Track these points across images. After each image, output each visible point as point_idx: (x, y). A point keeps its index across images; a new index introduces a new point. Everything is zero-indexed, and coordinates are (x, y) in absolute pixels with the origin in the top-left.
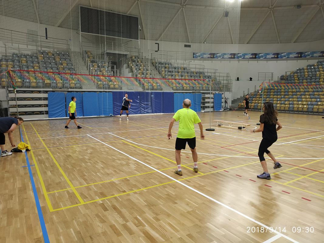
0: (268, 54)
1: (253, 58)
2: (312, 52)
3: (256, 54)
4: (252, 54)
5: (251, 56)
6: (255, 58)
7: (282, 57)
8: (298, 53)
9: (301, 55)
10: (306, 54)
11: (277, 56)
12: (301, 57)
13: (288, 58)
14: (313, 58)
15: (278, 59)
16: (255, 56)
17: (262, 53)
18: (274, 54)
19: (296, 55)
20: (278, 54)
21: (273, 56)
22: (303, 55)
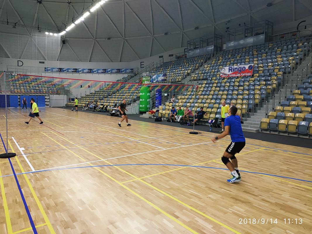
0: (99, 70)
1: (89, 72)
2: (126, 69)
3: (91, 70)
4: (89, 70)
5: (88, 71)
6: (91, 72)
7: (107, 72)
8: (117, 70)
9: (119, 71)
10: (122, 70)
12: (119, 72)
13: (112, 73)
14: (126, 73)
16: (91, 71)
17: (95, 69)
18: (103, 70)
19: (116, 71)
20: (105, 70)
21: (102, 71)
22: (120, 71)
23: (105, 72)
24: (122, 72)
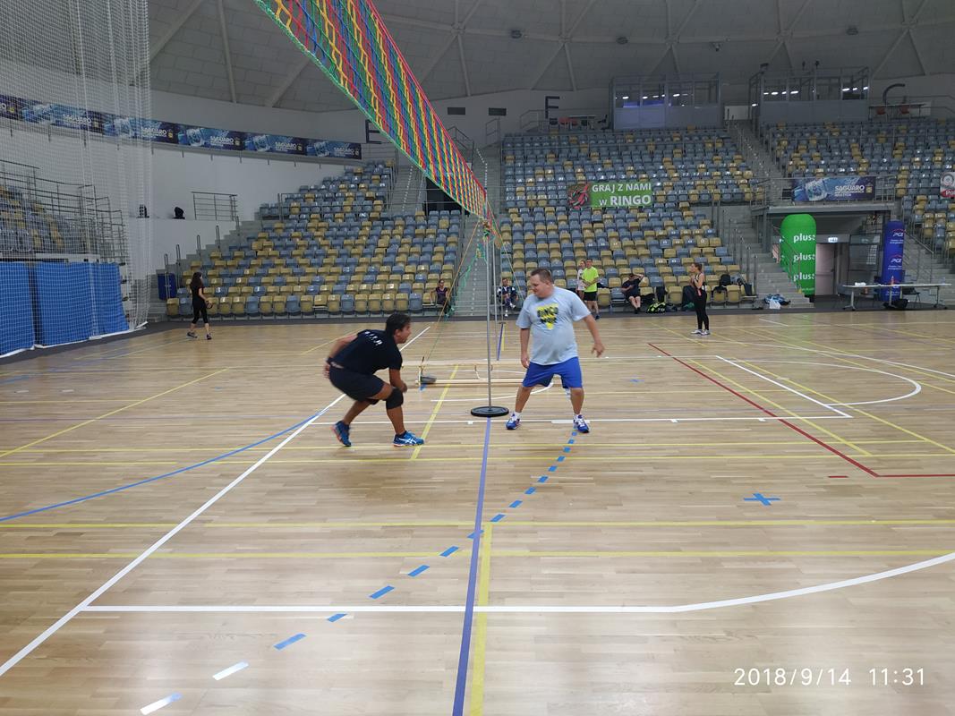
0: (213, 132)
1: (167, 140)
2: (331, 142)
3: (175, 128)
4: (165, 126)
5: (161, 133)
6: (175, 140)
7: (254, 147)
8: (296, 141)
9: (303, 149)
10: (317, 145)
11: (240, 143)
12: (304, 152)
13: (273, 154)
14: (332, 159)
15: (243, 151)
16: (173, 135)
17: (195, 127)
18: (232, 135)
19: (293, 147)
20: (241, 136)
21: (229, 141)
22: (308, 148)
23: (242, 147)
24: (315, 152)
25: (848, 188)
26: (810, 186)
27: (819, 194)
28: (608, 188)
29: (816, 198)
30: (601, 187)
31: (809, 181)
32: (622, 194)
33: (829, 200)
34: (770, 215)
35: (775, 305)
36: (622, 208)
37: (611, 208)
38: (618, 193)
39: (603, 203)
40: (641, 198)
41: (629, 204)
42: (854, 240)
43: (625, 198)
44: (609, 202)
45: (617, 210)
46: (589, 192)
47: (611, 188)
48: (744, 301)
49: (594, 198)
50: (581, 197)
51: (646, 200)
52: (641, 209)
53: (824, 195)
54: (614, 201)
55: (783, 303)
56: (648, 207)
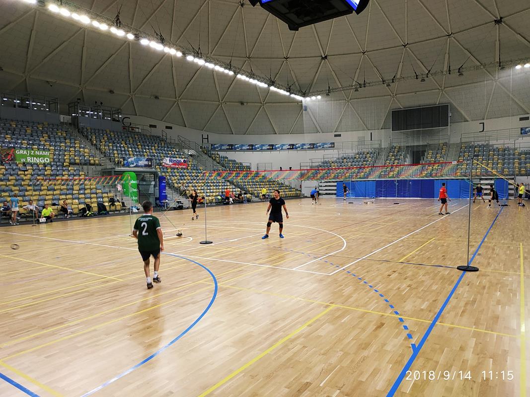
25: (143, 162)
26: (130, 160)
27: (133, 164)
28: (25, 152)
29: (132, 166)
30: (21, 152)
31: (129, 158)
32: (34, 156)
33: (137, 166)
34: (115, 171)
35: (135, 210)
36: (34, 164)
37: (28, 163)
38: (31, 156)
39: (23, 160)
40: (44, 159)
41: (38, 161)
42: (141, 183)
43: (35, 158)
44: (26, 160)
45: (32, 165)
46: (14, 154)
47: (28, 153)
48: (122, 210)
49: (17, 157)
50: (10, 156)
51: (47, 160)
52: (45, 165)
53: (135, 164)
54: (29, 159)
55: (138, 209)
56: (48, 164)
